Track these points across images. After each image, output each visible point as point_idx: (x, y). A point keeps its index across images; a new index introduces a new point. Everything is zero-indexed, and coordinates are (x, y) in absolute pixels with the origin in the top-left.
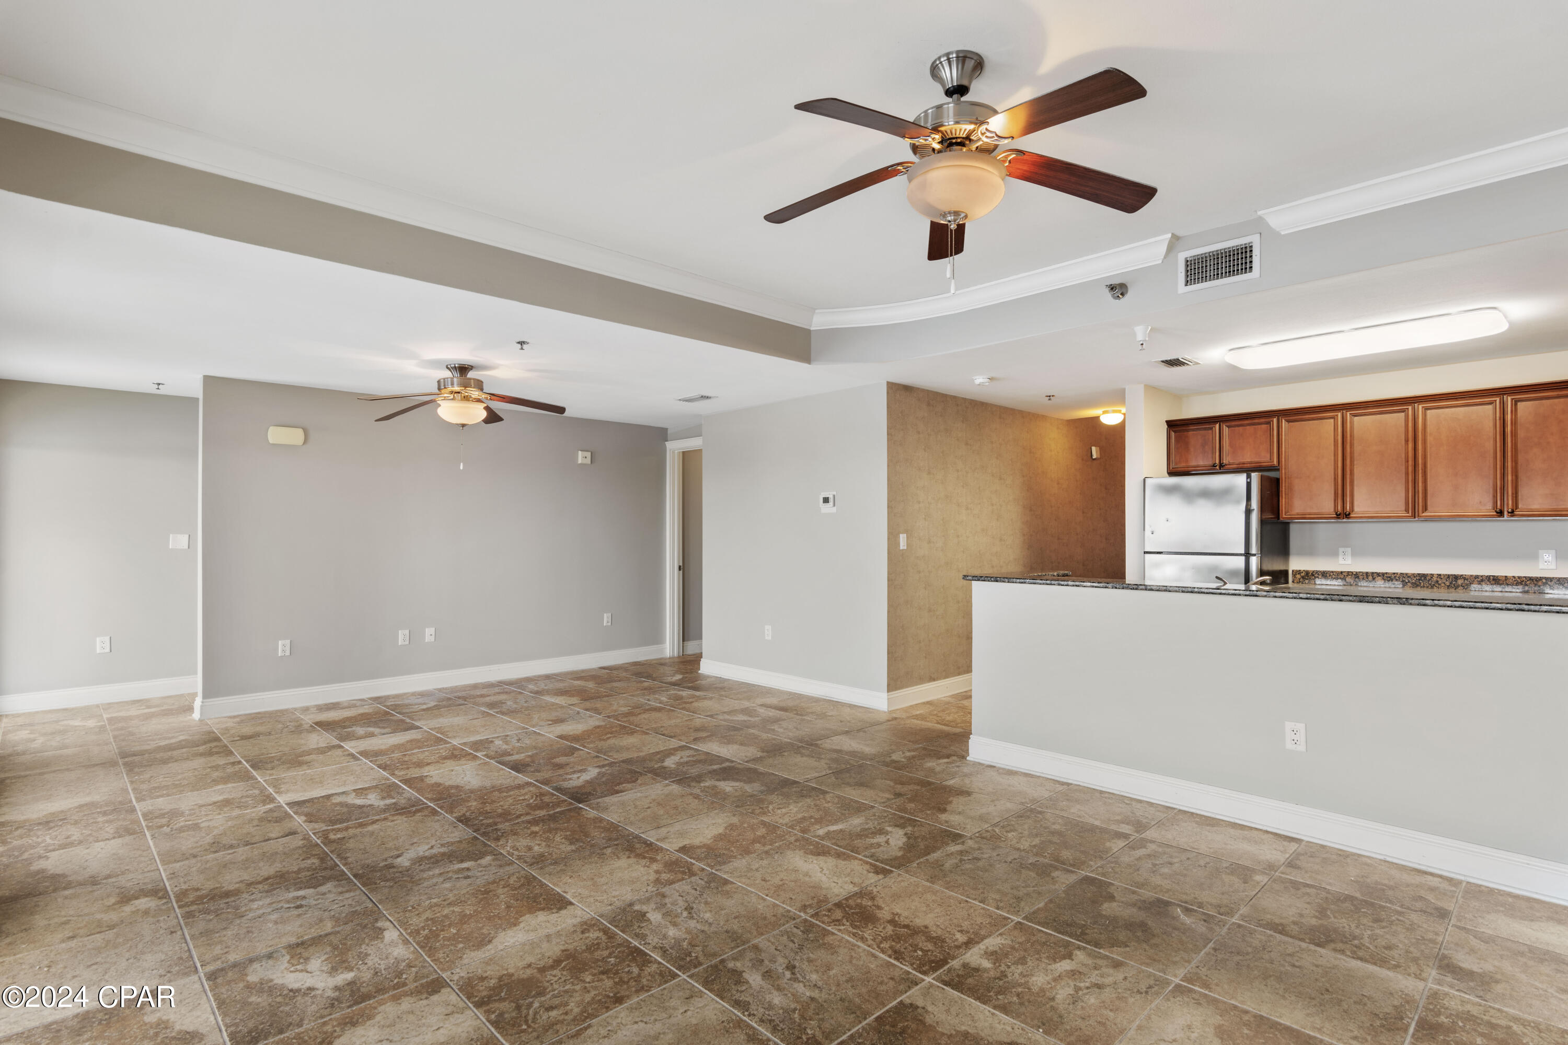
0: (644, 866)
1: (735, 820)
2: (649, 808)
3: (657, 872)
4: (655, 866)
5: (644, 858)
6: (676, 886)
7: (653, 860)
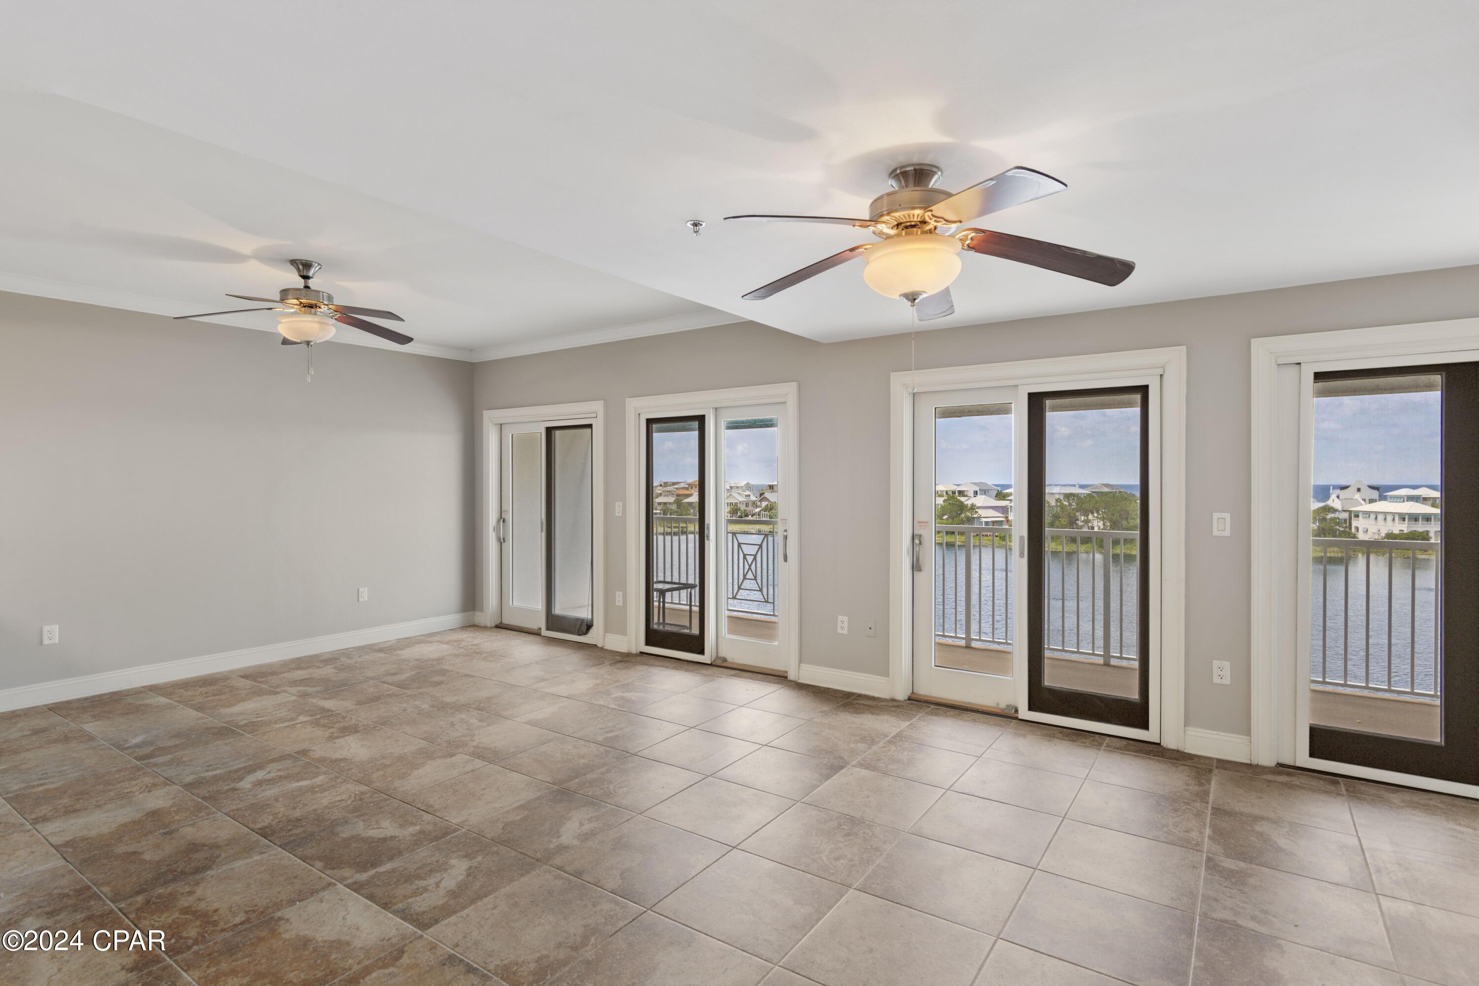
0: (483, 743)
1: (397, 784)
2: (484, 789)
3: (473, 741)
4: (475, 743)
5: (483, 748)
6: (460, 734)
7: (477, 747)
